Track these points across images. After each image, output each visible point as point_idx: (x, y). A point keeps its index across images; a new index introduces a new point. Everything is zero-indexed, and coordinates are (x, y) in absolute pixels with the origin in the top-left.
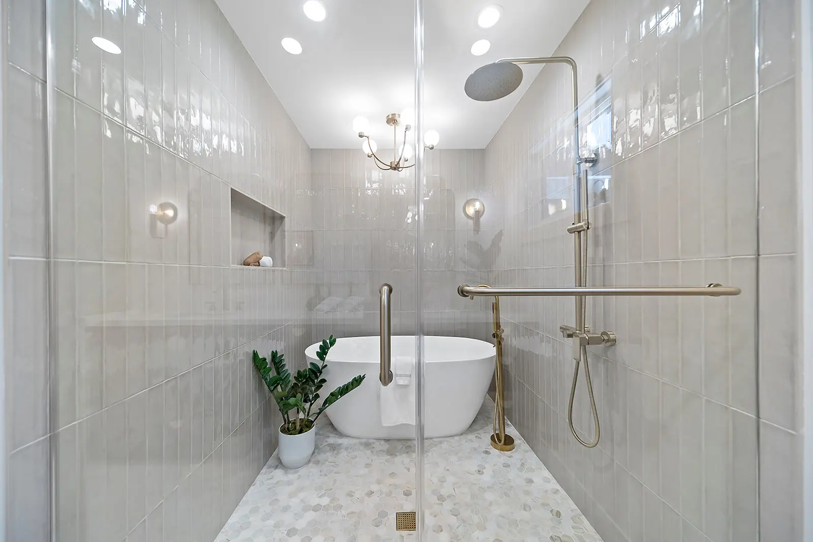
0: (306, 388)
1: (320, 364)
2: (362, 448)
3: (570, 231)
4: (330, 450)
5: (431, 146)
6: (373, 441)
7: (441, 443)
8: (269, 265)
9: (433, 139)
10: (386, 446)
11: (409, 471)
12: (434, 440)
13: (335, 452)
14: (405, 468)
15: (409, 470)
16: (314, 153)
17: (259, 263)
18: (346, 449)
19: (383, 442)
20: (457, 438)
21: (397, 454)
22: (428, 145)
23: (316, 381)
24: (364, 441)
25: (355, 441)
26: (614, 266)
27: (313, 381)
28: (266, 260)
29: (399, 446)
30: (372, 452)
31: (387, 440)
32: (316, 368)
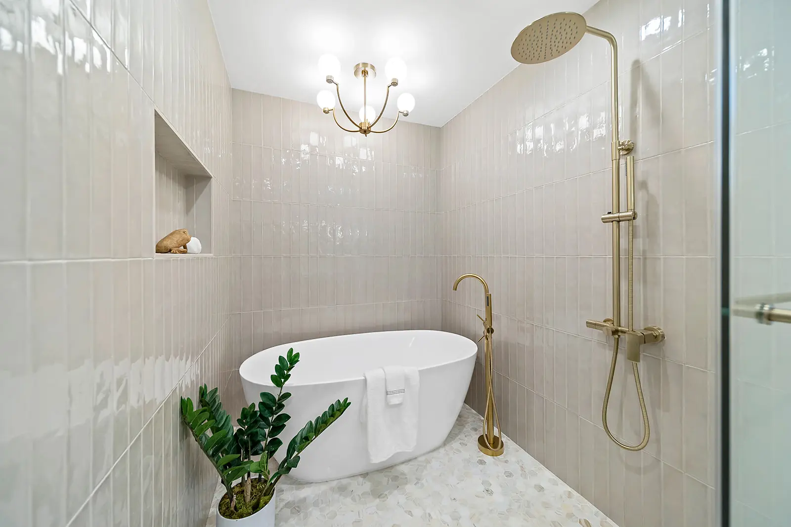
0: (257, 432)
1: (276, 393)
2: (336, 496)
3: (605, 221)
4: (292, 513)
5: (405, 112)
6: (348, 480)
7: (428, 462)
8: (196, 250)
9: (406, 103)
10: (367, 486)
11: (412, 516)
12: (419, 459)
13: (302, 515)
14: (406, 512)
15: (410, 513)
16: (237, 95)
17: (185, 247)
18: (316, 504)
19: (361, 479)
20: (442, 451)
21: (385, 493)
22: (402, 111)
23: (270, 419)
24: (334, 484)
25: (324, 487)
26: (662, 260)
27: (266, 420)
28: (194, 244)
29: (384, 479)
30: (354, 500)
31: (365, 475)
32: (270, 400)
